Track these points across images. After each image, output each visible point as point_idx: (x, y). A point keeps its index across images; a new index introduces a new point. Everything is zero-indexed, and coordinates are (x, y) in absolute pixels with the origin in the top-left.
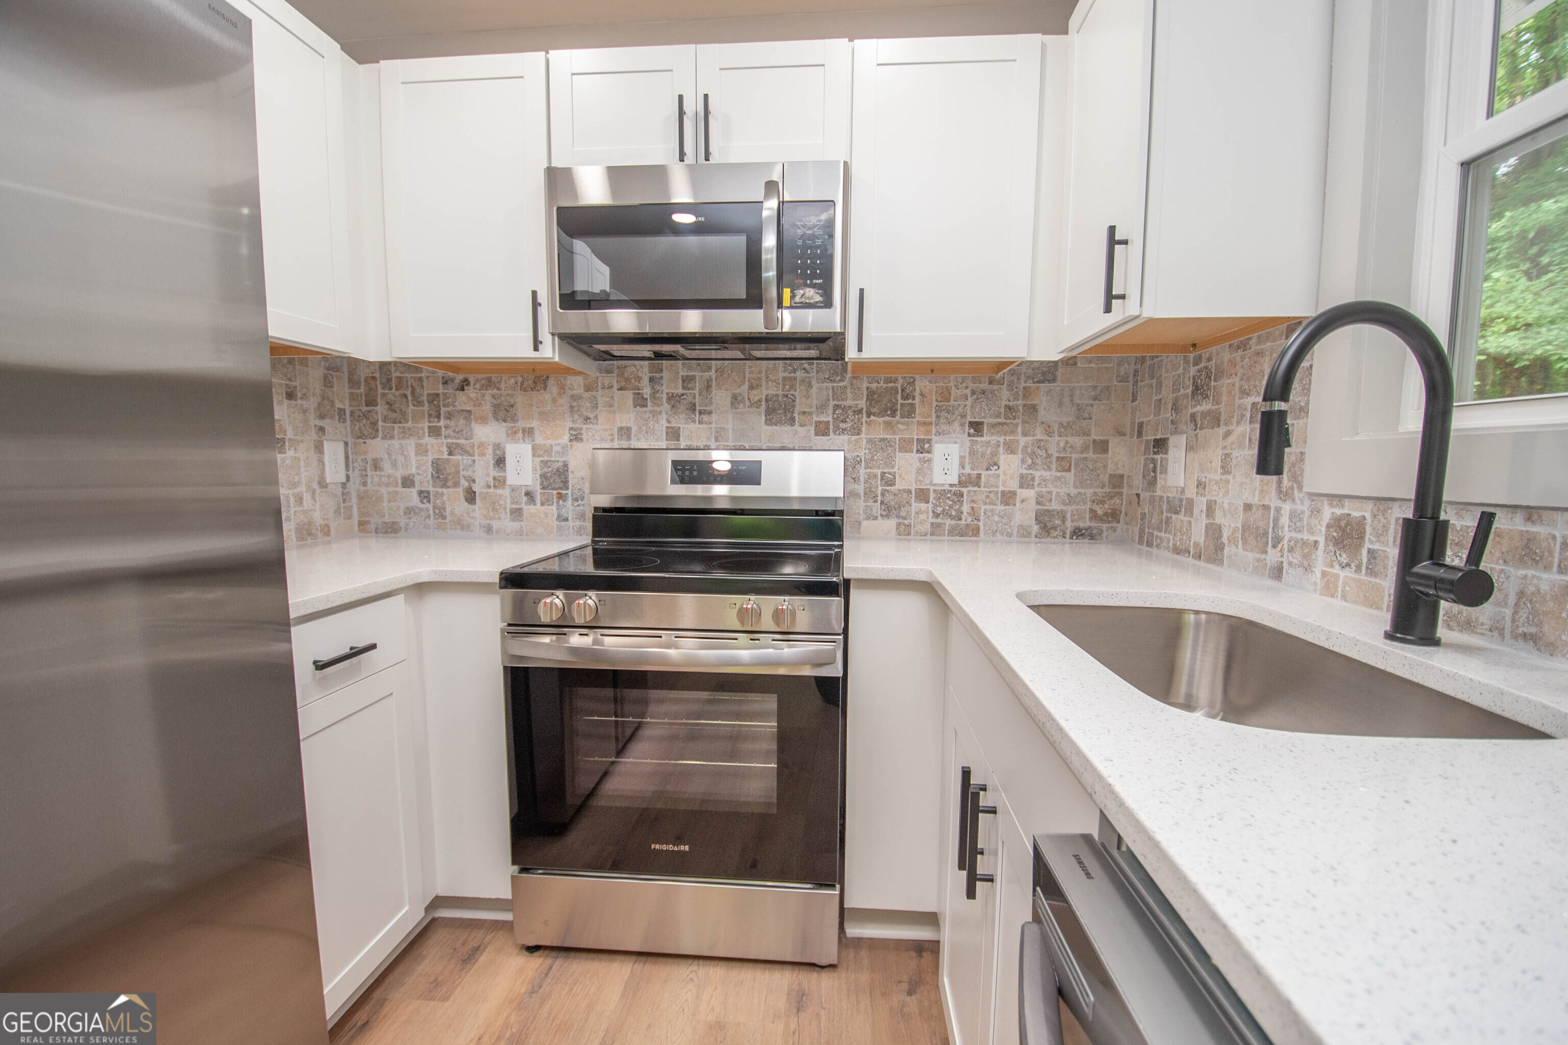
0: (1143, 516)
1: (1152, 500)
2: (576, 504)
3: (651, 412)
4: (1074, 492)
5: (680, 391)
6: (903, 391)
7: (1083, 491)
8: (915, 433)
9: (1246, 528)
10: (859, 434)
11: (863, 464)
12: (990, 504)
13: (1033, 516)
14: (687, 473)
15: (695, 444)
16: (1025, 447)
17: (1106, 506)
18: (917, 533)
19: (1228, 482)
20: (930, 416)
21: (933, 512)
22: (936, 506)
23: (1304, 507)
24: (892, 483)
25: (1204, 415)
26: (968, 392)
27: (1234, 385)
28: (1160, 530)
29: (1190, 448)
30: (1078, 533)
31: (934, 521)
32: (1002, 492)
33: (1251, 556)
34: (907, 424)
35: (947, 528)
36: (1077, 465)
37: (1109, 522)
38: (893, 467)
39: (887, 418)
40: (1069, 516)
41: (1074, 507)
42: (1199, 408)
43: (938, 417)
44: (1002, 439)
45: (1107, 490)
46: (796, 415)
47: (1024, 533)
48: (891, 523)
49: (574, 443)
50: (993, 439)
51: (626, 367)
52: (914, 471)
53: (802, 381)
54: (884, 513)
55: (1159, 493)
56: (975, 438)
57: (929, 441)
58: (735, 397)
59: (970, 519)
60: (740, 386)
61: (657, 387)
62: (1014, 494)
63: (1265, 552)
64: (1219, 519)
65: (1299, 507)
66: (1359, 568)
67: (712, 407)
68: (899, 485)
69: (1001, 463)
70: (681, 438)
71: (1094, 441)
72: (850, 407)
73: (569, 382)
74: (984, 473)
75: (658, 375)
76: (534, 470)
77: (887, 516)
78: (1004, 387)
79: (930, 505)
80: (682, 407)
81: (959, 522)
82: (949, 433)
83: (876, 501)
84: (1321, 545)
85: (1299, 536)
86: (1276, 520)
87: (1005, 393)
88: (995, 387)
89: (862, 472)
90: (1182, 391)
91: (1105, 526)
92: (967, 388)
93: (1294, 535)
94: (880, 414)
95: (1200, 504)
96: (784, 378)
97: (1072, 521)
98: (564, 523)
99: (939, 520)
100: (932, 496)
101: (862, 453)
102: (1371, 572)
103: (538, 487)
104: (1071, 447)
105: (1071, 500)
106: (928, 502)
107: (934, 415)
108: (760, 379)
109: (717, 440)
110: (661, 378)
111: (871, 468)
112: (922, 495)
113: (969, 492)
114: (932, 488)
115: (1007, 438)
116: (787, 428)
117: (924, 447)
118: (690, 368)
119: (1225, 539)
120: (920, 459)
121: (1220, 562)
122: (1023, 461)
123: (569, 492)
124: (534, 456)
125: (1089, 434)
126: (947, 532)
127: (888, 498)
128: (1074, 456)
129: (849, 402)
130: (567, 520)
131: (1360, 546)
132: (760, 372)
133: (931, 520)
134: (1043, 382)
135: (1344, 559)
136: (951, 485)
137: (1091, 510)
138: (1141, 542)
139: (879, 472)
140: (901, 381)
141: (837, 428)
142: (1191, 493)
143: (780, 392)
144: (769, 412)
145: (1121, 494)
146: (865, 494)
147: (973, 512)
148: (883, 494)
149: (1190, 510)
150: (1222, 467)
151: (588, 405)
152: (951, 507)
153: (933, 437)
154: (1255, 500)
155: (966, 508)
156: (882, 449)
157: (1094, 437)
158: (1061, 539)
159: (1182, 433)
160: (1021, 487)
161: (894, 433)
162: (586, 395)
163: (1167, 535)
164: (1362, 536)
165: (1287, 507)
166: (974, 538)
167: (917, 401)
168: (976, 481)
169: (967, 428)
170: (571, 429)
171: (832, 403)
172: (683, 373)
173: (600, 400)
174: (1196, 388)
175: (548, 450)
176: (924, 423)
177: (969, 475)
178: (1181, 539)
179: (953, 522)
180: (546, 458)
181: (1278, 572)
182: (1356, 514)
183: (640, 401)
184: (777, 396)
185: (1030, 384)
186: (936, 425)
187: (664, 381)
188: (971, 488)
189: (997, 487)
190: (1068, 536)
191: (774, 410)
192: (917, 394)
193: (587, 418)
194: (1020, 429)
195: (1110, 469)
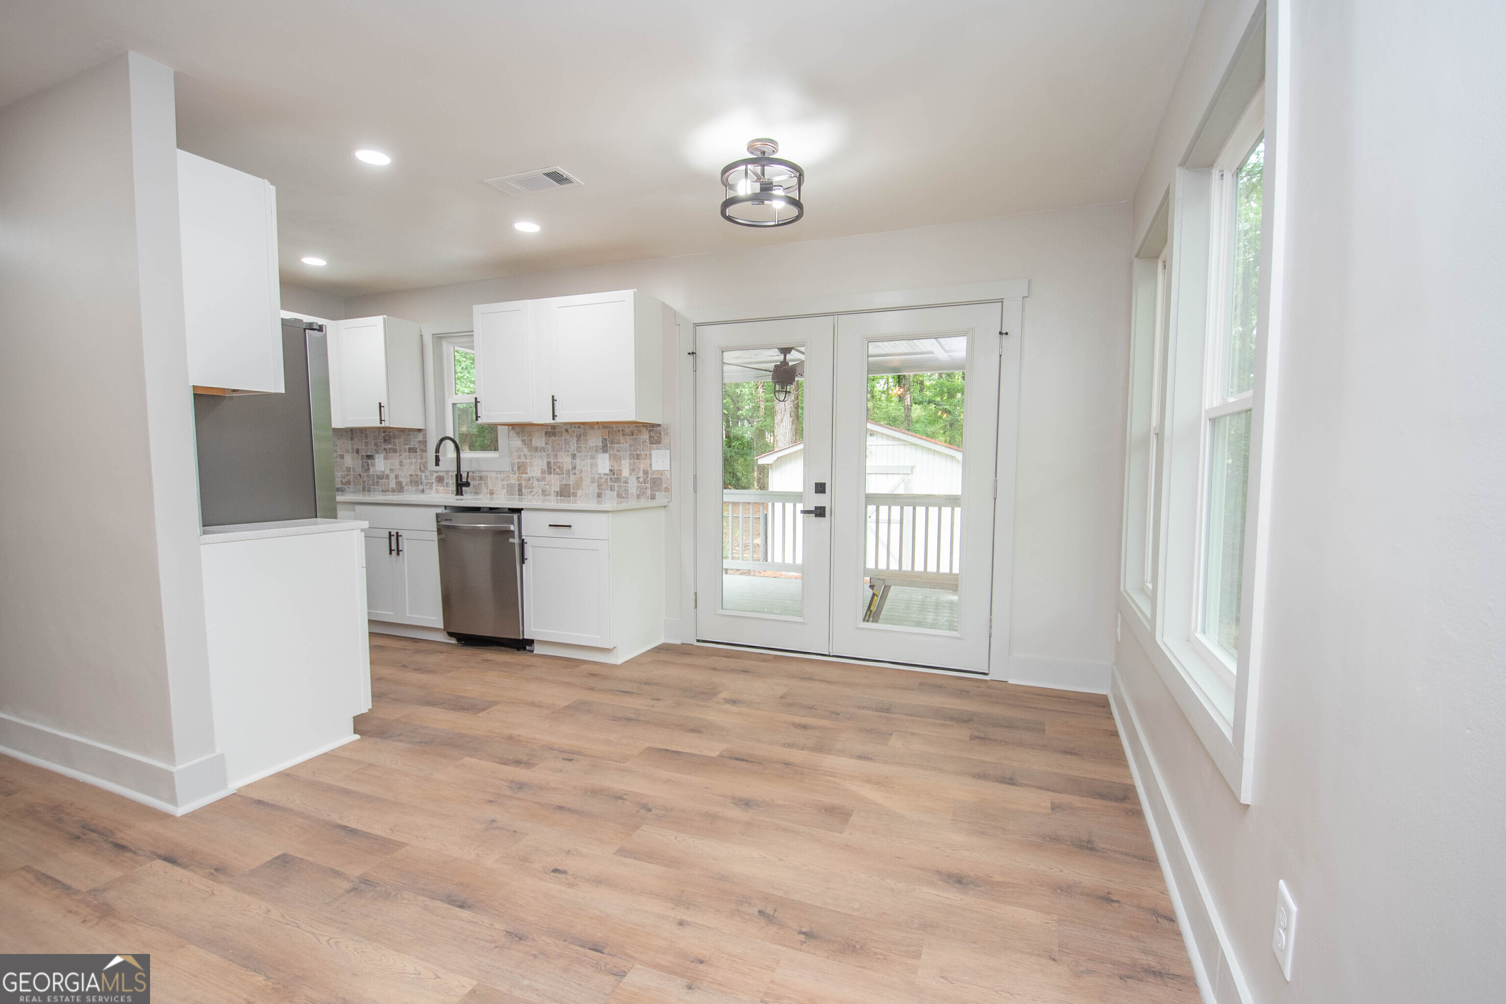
0: (364, 482)
1: (368, 476)
9: (411, 481)
19: (402, 469)
23: (428, 474)
25: (390, 449)
27: (401, 441)
28: (374, 485)
29: (385, 458)
33: (414, 488)
42: (387, 447)
45: (346, 473)
55: (371, 473)
63: (418, 486)
64: (400, 479)
65: (427, 474)
66: (444, 486)
71: (339, 455)
84: (434, 483)
85: (428, 481)
86: (421, 478)
90: (378, 440)
93: (426, 481)
95: (392, 476)
102: (447, 487)
119: (404, 485)
121: (403, 492)
125: (337, 452)
131: (443, 482)
135: (440, 485)
137: (341, 481)
138: (364, 490)
142: (387, 472)
145: (350, 474)
149: (388, 477)
150: (400, 465)
154: (413, 473)
157: (339, 453)
159: (381, 453)
163: (378, 487)
164: (444, 479)
165: (423, 475)
174: (385, 441)
178: (385, 488)
181: (423, 491)
182: (442, 475)
195: (346, 465)
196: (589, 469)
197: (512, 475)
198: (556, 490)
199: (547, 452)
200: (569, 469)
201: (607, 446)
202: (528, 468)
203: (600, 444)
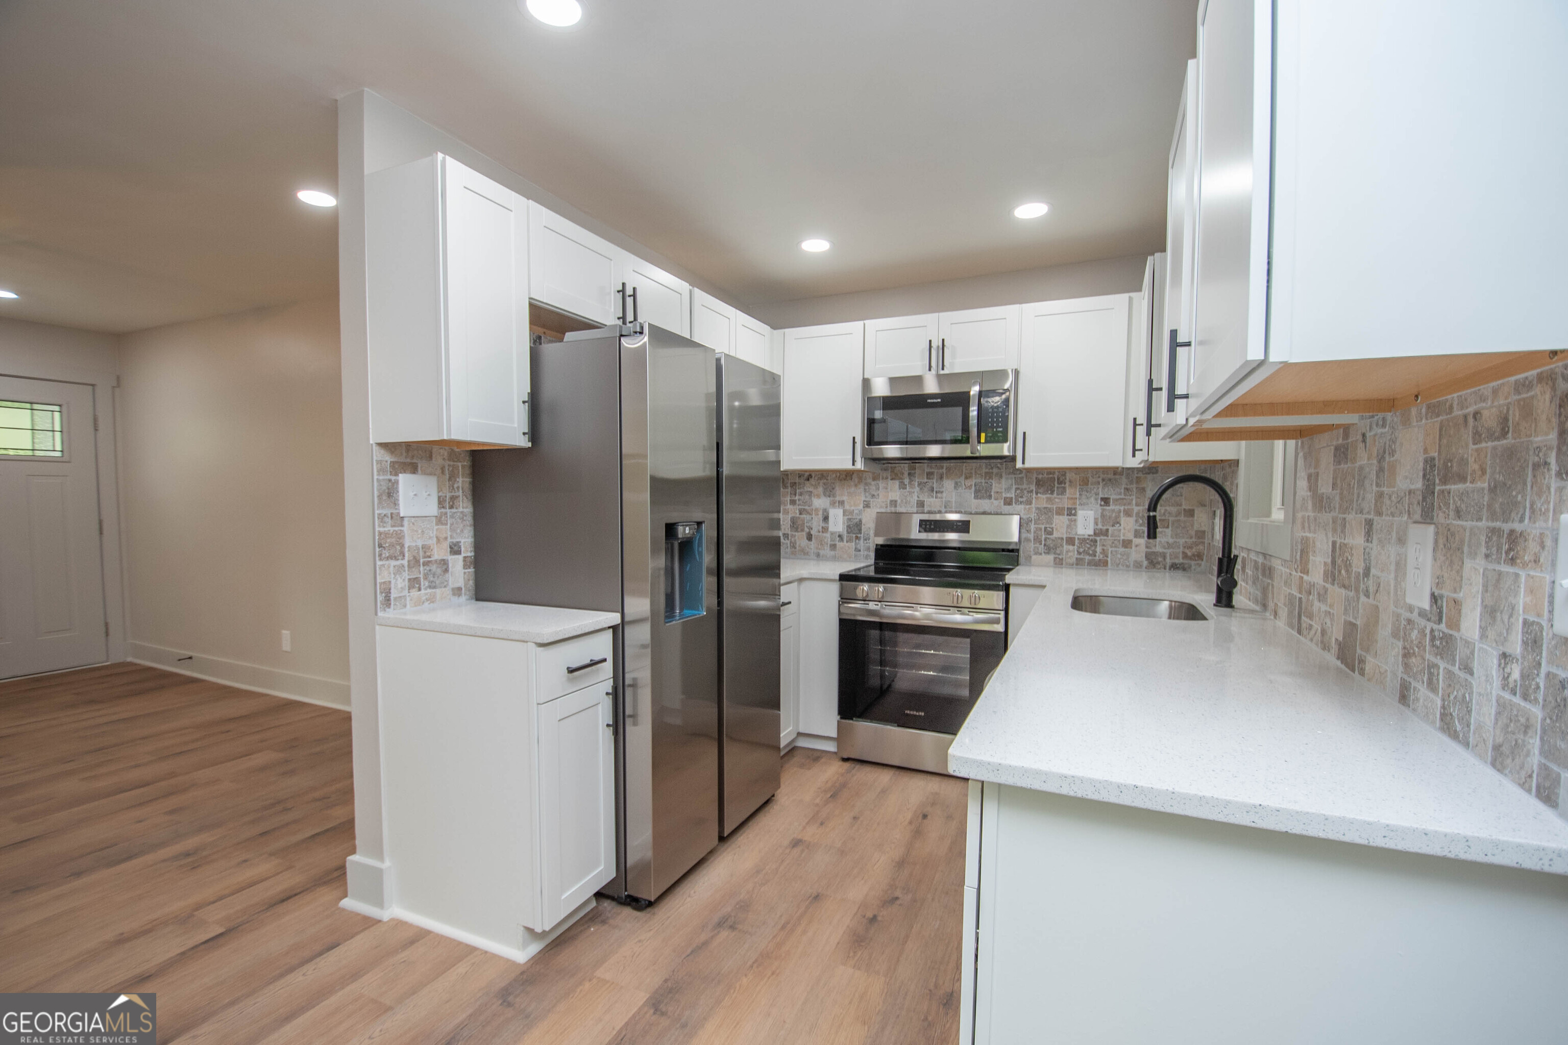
2: (865, 542)
3: (908, 492)
4: (1171, 541)
5: (926, 480)
6: (1058, 479)
7: (1178, 540)
8: (1066, 504)
10: (1030, 504)
11: (1033, 521)
12: (1116, 547)
13: (1144, 555)
14: (928, 526)
15: (933, 509)
16: (1138, 514)
17: (1194, 550)
18: (1067, 564)
20: (1075, 494)
21: (1078, 551)
22: (1079, 547)
24: (1051, 533)
26: (1100, 480)
30: (1174, 567)
31: (1079, 556)
32: (1123, 540)
34: (1061, 499)
35: (1086, 561)
36: (1173, 524)
37: (1196, 560)
38: (1052, 524)
39: (1048, 496)
40: (1168, 555)
41: (1171, 550)
43: (1080, 495)
44: (1122, 508)
45: (1194, 540)
46: (993, 494)
47: (1138, 566)
48: (1051, 557)
49: (866, 509)
50: (1117, 508)
51: (895, 467)
52: (1065, 527)
53: (997, 474)
54: (1046, 551)
56: (1105, 507)
57: (1075, 509)
58: (956, 483)
59: (1101, 556)
60: (959, 477)
61: (912, 478)
62: (1130, 541)
67: (944, 490)
68: (1056, 535)
69: (1122, 523)
70: (925, 506)
71: (1184, 509)
72: (1025, 489)
73: (864, 476)
74: (1111, 529)
75: (913, 472)
76: (844, 523)
77: (1048, 553)
78: (1124, 477)
79: (1076, 547)
80: (926, 489)
81: (1094, 558)
82: (1088, 504)
83: (1041, 544)
87: (1124, 480)
88: (1117, 477)
89: (1033, 527)
91: (1193, 563)
92: (1099, 477)
94: (1044, 493)
96: (986, 473)
97: (1170, 559)
98: (858, 553)
99: (1082, 556)
100: (1077, 542)
101: (1033, 516)
103: (845, 532)
104: (1169, 513)
105: (1169, 546)
106: (1074, 545)
107: (1078, 493)
108: (971, 473)
109: (945, 507)
110: (915, 473)
111: (1038, 524)
112: (1071, 541)
113: (1101, 540)
114: (1076, 537)
115: (1126, 507)
116: (987, 501)
117: (1071, 512)
118: (931, 467)
120: (1069, 520)
122: (1136, 521)
123: (862, 535)
124: (844, 515)
126: (1086, 564)
127: (1049, 542)
128: (1171, 519)
129: (1025, 486)
130: (860, 551)
132: (972, 469)
133: (1076, 556)
134: (1149, 474)
136: (1089, 535)
139: (1043, 527)
140: (1057, 473)
141: (1017, 502)
143: (983, 481)
144: (976, 492)
145: (1204, 543)
146: (1034, 539)
147: (1104, 552)
148: (1045, 540)
151: (874, 488)
152: (1089, 548)
153: (1078, 506)
155: (1099, 549)
156: (1045, 513)
157: (1184, 507)
158: (1163, 570)
160: (1136, 536)
161: (1053, 504)
162: (873, 483)
166: (1104, 568)
167: (1067, 485)
168: (1106, 533)
169: (1099, 501)
170: (864, 501)
171: (1014, 487)
172: (927, 470)
173: (880, 485)
175: (852, 513)
176: (1072, 498)
177: (1101, 529)
179: (1090, 558)
180: (850, 517)
183: (903, 486)
184: (981, 483)
185: (1140, 475)
186: (1079, 499)
187: (917, 475)
188: (1102, 537)
189: (1120, 537)
190: (1168, 568)
191: (979, 491)
192: (1067, 481)
193: (873, 496)
194: (1134, 502)
195: (1196, 527)
196: (1392, 583)
197: (1294, 573)
198: (1339, 639)
199: (1332, 514)
200: (1359, 573)
201: (1433, 493)
202: (1311, 557)
203: (1419, 485)
